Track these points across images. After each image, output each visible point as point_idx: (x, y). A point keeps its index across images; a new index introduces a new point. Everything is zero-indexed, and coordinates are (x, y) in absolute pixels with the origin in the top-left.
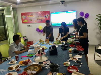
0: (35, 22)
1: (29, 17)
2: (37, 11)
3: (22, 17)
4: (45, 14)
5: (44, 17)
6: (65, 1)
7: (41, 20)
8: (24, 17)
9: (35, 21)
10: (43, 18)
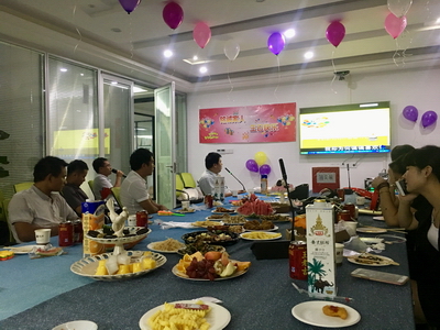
0: (245, 141)
1: (225, 123)
2: (254, 104)
3: (203, 122)
4: (281, 114)
5: (275, 122)
6: (351, 71)
7: (264, 132)
8: (209, 122)
9: (246, 136)
10: (273, 126)
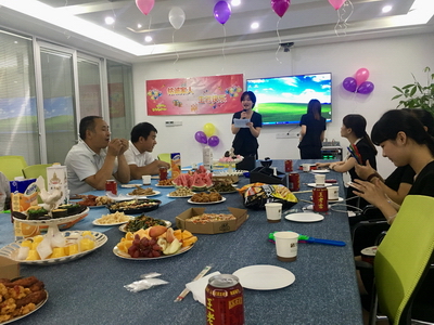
0: (193, 113)
1: (172, 94)
3: (150, 93)
4: (228, 85)
5: (222, 93)
6: (296, 43)
7: (212, 104)
8: (156, 93)
9: (194, 108)
10: (221, 97)
